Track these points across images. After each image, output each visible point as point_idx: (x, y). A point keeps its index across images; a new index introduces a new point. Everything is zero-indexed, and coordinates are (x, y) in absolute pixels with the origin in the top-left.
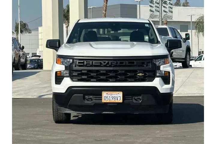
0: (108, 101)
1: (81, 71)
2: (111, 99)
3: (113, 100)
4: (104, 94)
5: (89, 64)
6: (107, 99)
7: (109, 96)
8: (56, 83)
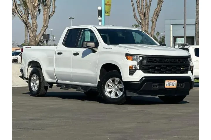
0: (168, 87)
1: (150, 66)
2: (170, 85)
3: (171, 86)
4: (167, 82)
5: (156, 61)
6: (168, 85)
7: (169, 83)
8: (129, 75)
